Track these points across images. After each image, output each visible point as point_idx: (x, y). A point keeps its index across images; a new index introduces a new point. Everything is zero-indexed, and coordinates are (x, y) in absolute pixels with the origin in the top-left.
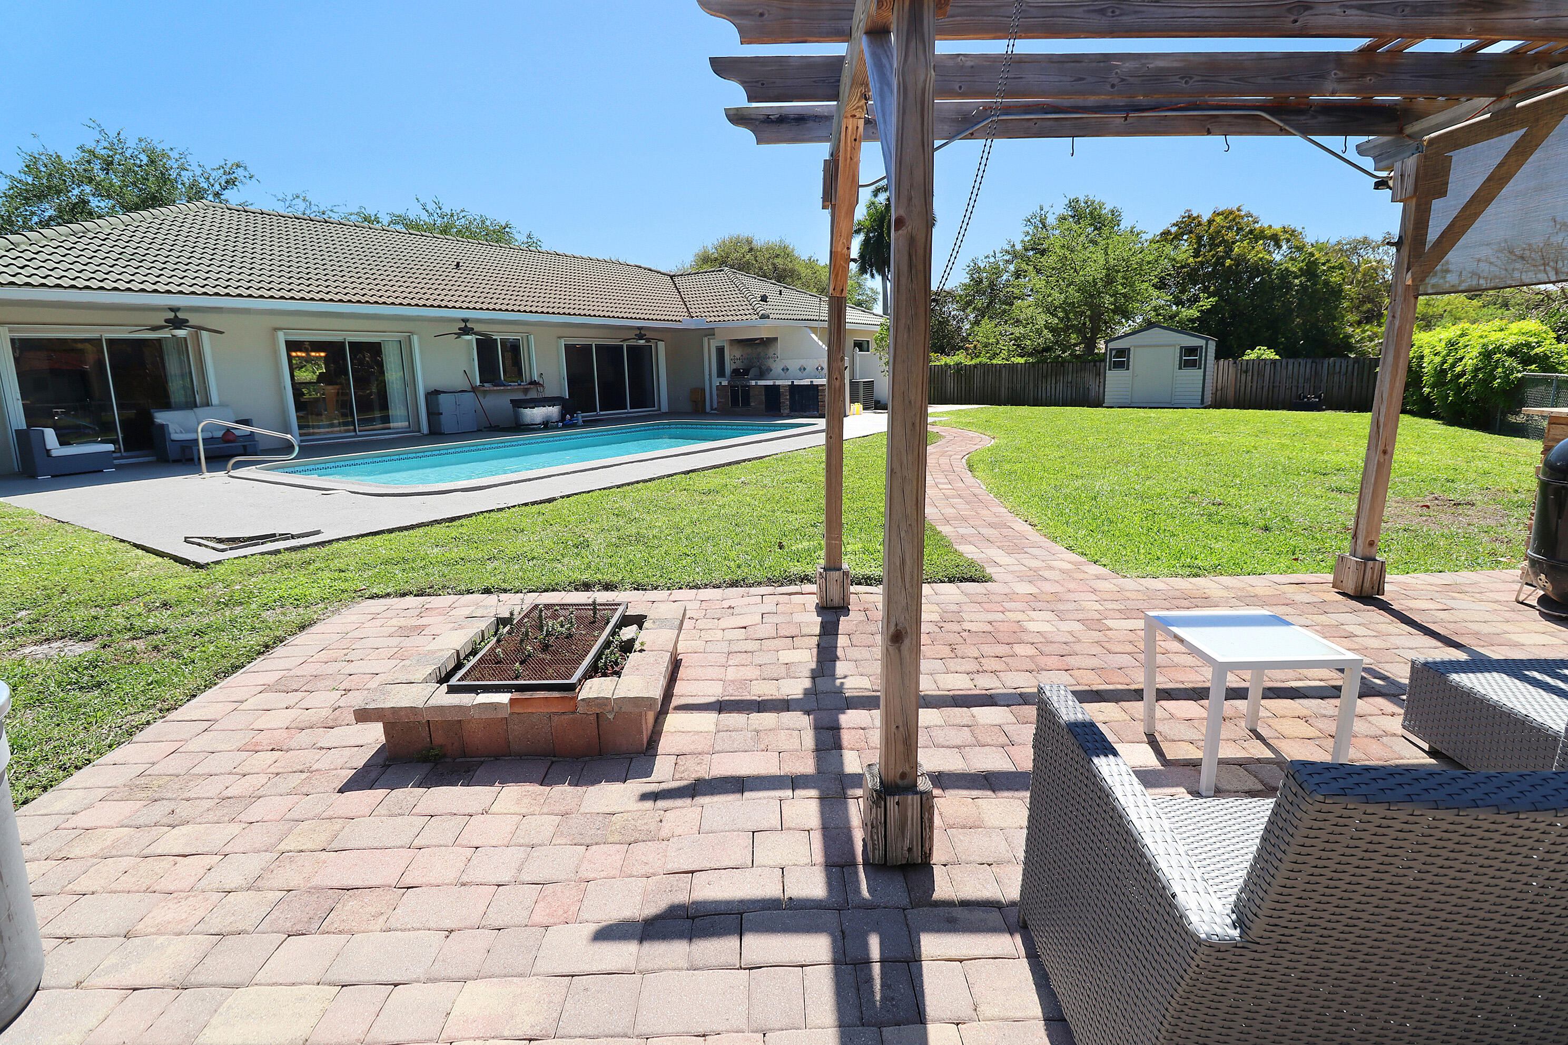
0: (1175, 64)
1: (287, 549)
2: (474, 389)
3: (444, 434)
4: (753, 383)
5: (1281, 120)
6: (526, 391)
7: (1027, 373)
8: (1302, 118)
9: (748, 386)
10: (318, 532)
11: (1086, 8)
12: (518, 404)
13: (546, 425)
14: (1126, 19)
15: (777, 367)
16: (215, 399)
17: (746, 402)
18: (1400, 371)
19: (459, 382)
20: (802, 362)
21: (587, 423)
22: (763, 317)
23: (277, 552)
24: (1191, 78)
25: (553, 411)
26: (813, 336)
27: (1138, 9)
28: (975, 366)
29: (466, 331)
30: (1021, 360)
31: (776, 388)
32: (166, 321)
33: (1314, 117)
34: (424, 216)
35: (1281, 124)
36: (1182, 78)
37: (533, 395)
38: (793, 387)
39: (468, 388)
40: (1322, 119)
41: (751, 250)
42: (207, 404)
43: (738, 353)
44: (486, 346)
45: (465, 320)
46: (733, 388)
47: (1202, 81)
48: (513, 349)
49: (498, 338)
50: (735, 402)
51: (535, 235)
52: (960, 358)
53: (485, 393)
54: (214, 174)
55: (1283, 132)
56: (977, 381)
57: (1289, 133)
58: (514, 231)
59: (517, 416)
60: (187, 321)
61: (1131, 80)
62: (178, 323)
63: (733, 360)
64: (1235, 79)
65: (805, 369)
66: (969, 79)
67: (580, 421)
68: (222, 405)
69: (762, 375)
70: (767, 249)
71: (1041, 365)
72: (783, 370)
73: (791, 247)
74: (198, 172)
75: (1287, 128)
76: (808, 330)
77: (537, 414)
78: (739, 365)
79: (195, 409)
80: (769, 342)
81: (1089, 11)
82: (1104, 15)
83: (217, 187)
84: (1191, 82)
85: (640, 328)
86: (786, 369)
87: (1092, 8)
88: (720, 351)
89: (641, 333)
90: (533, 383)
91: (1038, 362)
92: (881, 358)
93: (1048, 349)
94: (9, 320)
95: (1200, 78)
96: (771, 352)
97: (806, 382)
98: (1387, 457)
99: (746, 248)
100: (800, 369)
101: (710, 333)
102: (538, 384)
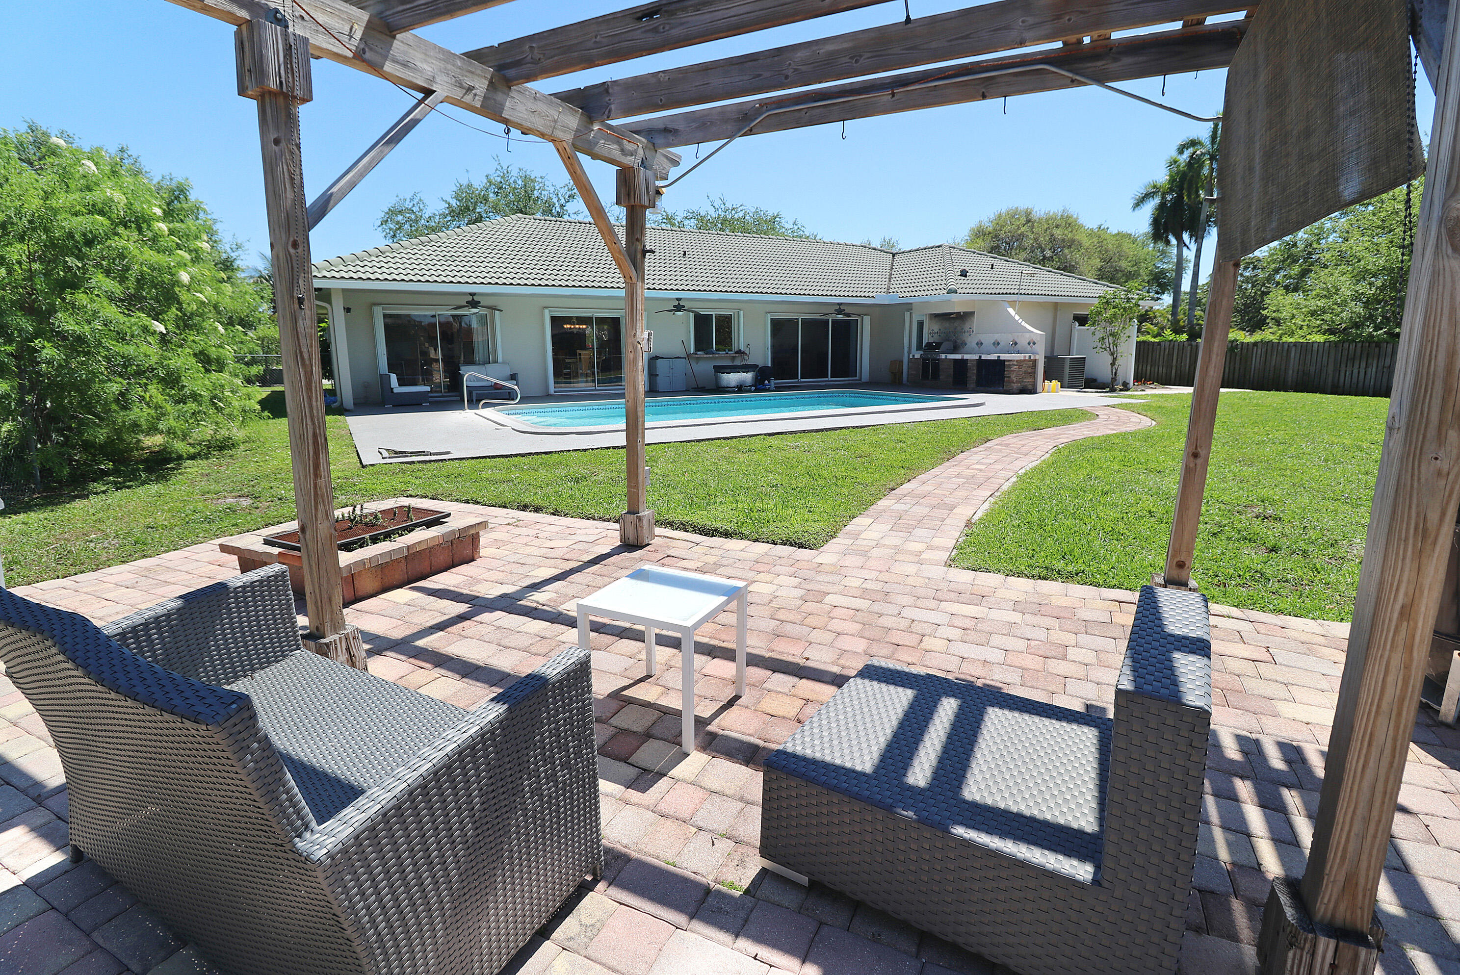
0: (845, 45)
1: (419, 462)
2: (689, 356)
3: (658, 392)
4: (943, 356)
5: (1068, 71)
6: (733, 358)
7: (1326, 354)
8: (1099, 63)
9: (938, 360)
10: (448, 453)
11: (643, 30)
12: (719, 369)
13: (740, 388)
14: (675, 32)
15: (971, 342)
16: (500, 359)
17: (936, 375)
18: (1214, 357)
19: (679, 350)
20: (997, 337)
21: (778, 389)
22: (950, 292)
23: (413, 462)
24: (861, 56)
25: (747, 377)
26: (1011, 311)
27: (683, 20)
28: (1255, 344)
29: (679, 308)
30: (1319, 338)
31: (963, 361)
32: (467, 302)
33: (1115, 60)
34: (712, 212)
35: (1070, 75)
36: (851, 58)
37: (738, 362)
38: (980, 361)
39: (685, 356)
40: (1127, 60)
41: (1028, 221)
42: (496, 362)
43: (936, 327)
44: (702, 321)
45: (679, 299)
46: (924, 359)
47: (872, 57)
48: (725, 323)
49: (714, 314)
50: (925, 375)
51: (800, 223)
52: (1268, 335)
53: (698, 359)
54: (562, 191)
55: (1074, 83)
56: (1255, 362)
57: (1085, 84)
58: (783, 221)
59: (717, 379)
60: (479, 302)
61: (803, 68)
62: (474, 304)
63: (931, 334)
64: (907, 49)
65: (998, 344)
66: (667, 92)
67: (773, 386)
68: (504, 363)
69: (955, 349)
70: (1047, 220)
71: (1346, 345)
72: (977, 344)
73: (1075, 216)
74: (552, 189)
75: (1078, 78)
76: (1006, 304)
77: (732, 378)
78: (935, 339)
79: (487, 366)
80: (964, 317)
81: (645, 32)
82: (657, 32)
83: (563, 201)
84: (862, 61)
85: (840, 304)
86: (980, 344)
87: (647, 28)
88: (921, 324)
89: (840, 308)
90: (739, 352)
91: (1343, 342)
92: (1094, 334)
93: (1356, 325)
94: (383, 302)
95: (869, 55)
96: (967, 327)
97: (993, 357)
98: (1199, 461)
99: (1023, 220)
100: (994, 344)
101: (908, 307)
102: (743, 353)
